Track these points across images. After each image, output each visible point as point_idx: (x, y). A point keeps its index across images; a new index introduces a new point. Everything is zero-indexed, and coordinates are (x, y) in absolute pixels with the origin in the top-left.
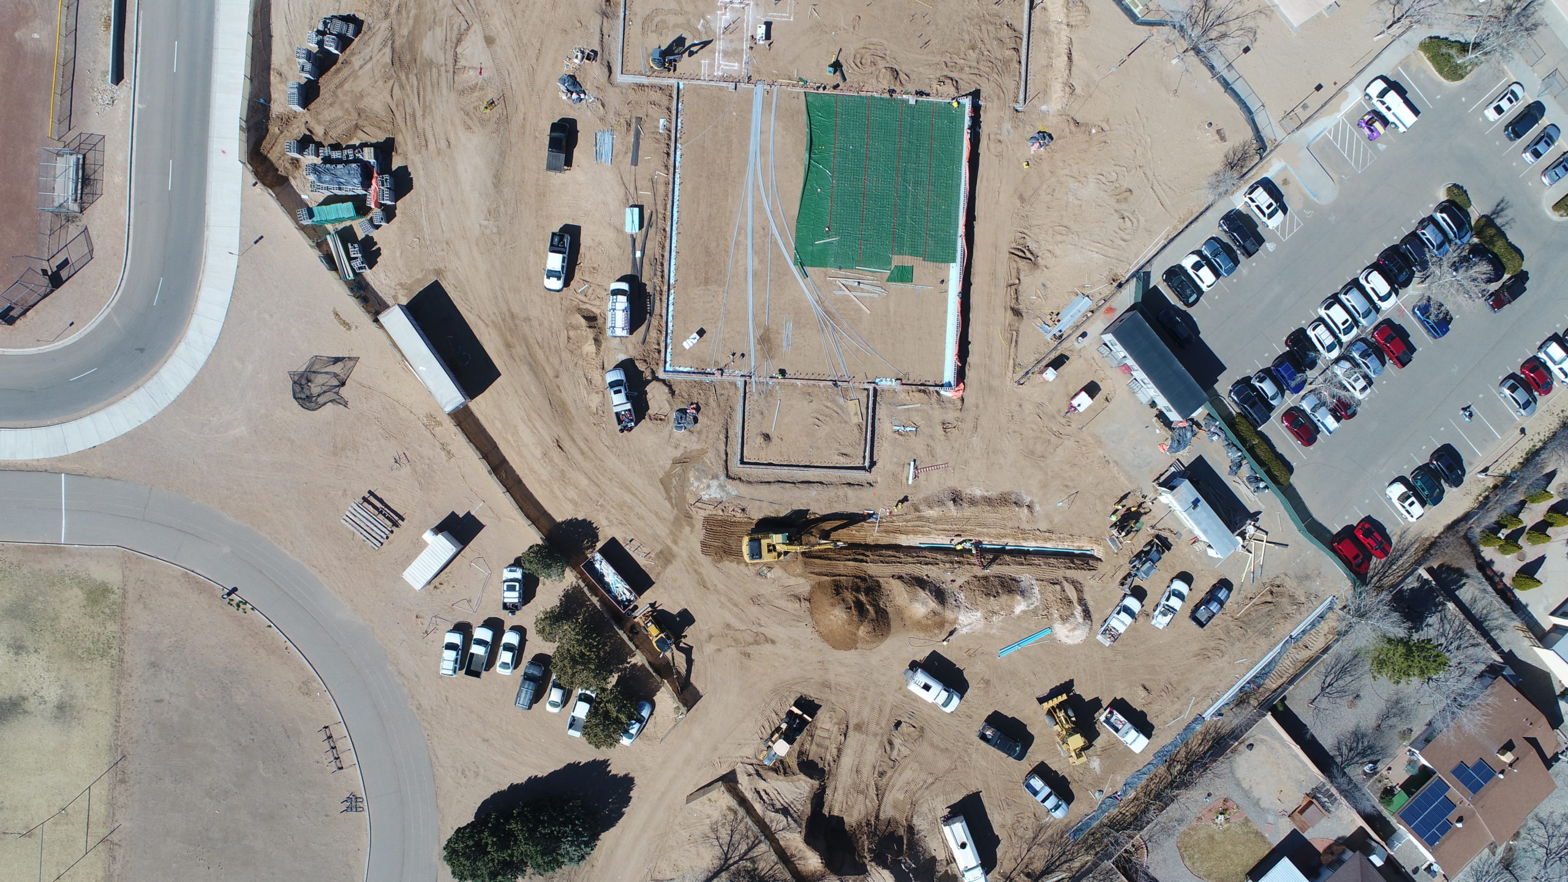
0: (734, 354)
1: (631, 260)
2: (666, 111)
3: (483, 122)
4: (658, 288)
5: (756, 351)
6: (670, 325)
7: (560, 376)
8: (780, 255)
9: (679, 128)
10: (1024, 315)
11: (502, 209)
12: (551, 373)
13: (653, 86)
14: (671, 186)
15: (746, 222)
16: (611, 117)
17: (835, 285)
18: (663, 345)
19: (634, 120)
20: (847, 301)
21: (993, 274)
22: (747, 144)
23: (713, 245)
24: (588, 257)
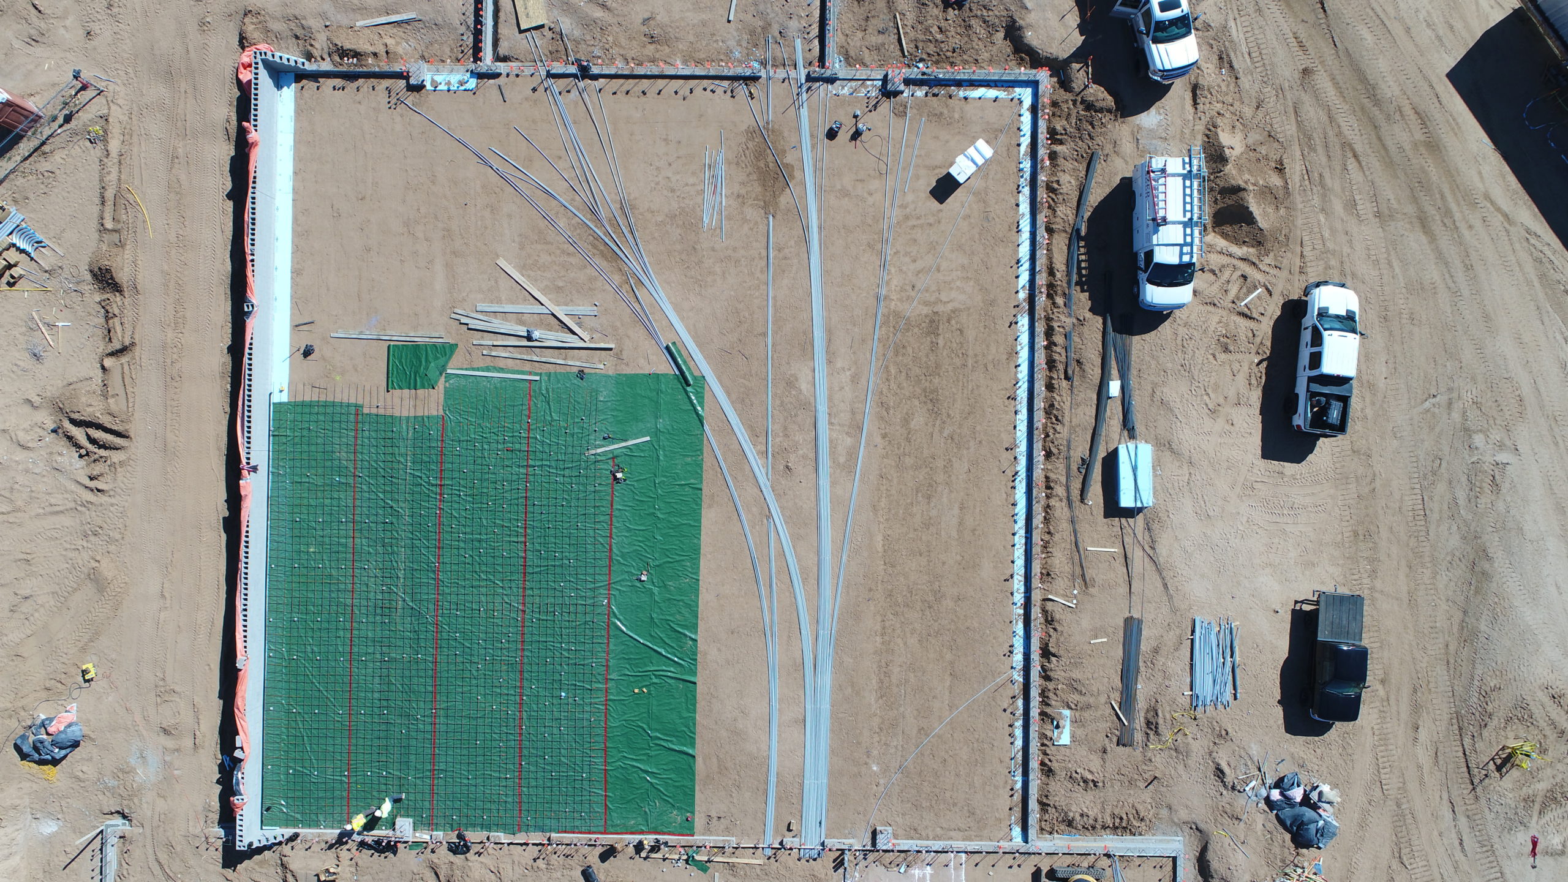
0: (856, 135)
1: (1134, 372)
2: (1055, 766)
3: (1522, 714)
4: (1060, 301)
5: (798, 147)
6: (1025, 208)
7: (1297, 75)
8: (742, 402)
9: (1019, 723)
10: (88, 277)
11: (1461, 495)
12: (1322, 80)
13: (1092, 828)
14: (1036, 568)
15: (833, 484)
16: (1198, 745)
17: (592, 330)
18: (1042, 152)
19: (1139, 737)
20: (559, 289)
21: (172, 379)
22: (838, 688)
23: (919, 420)
24: (1241, 379)
